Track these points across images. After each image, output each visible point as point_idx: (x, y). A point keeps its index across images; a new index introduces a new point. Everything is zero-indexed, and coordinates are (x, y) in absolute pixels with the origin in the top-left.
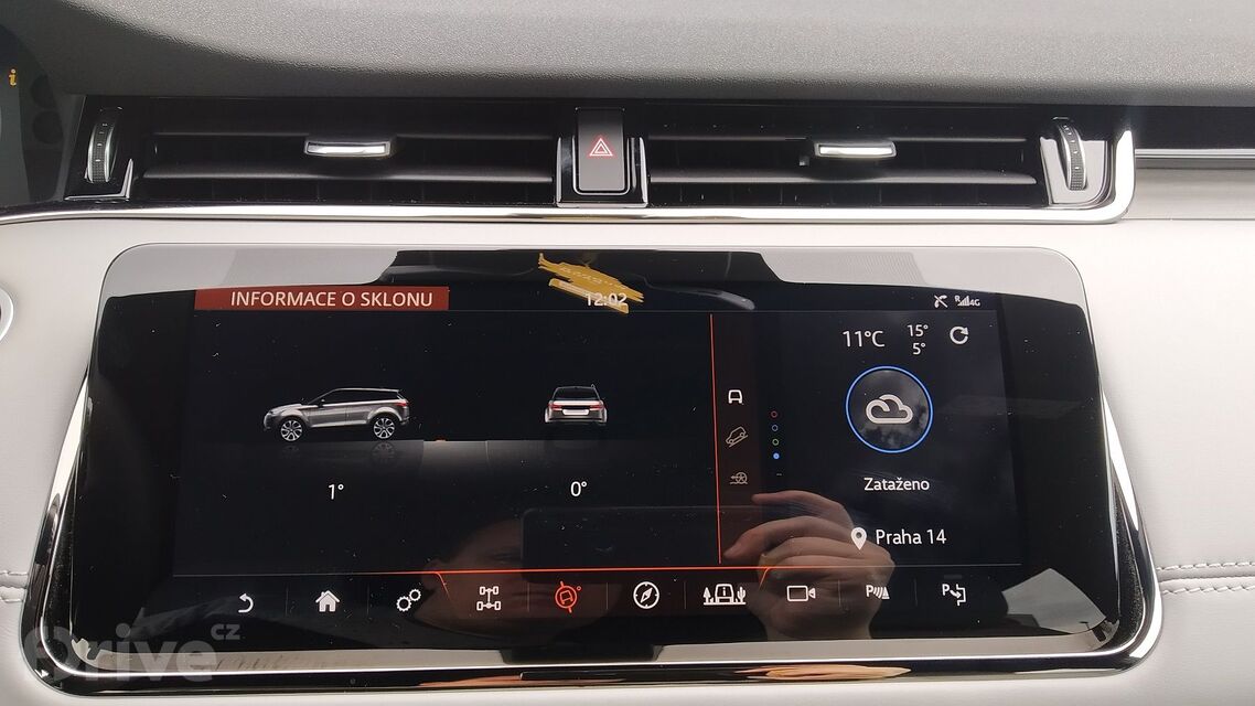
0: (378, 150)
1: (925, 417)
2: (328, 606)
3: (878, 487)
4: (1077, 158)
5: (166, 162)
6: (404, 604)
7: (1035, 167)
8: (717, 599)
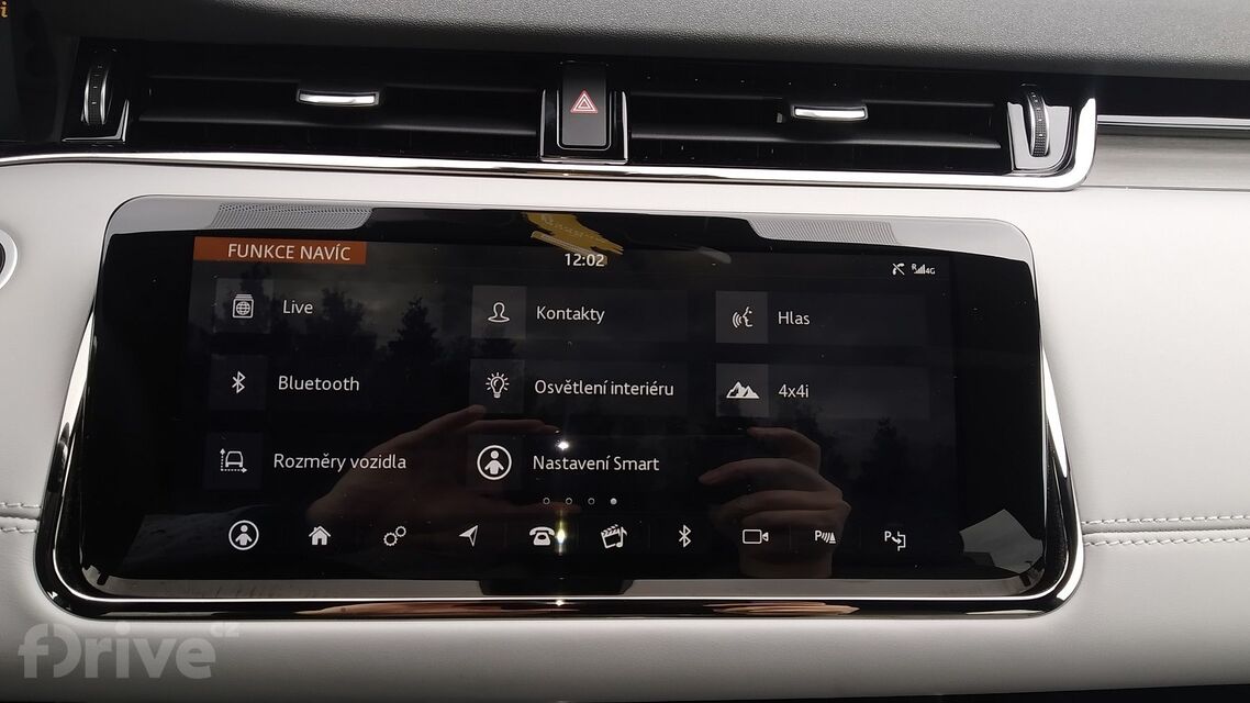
0: (368, 100)
2: (320, 540)
4: (1041, 126)
5: (160, 105)
6: (391, 539)
7: (1002, 133)
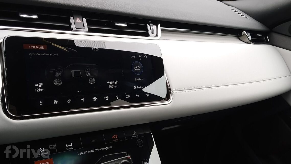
1: (142, 69)
2: (56, 103)
3: (137, 80)
4: (153, 29)
6: (69, 101)
7: (147, 30)
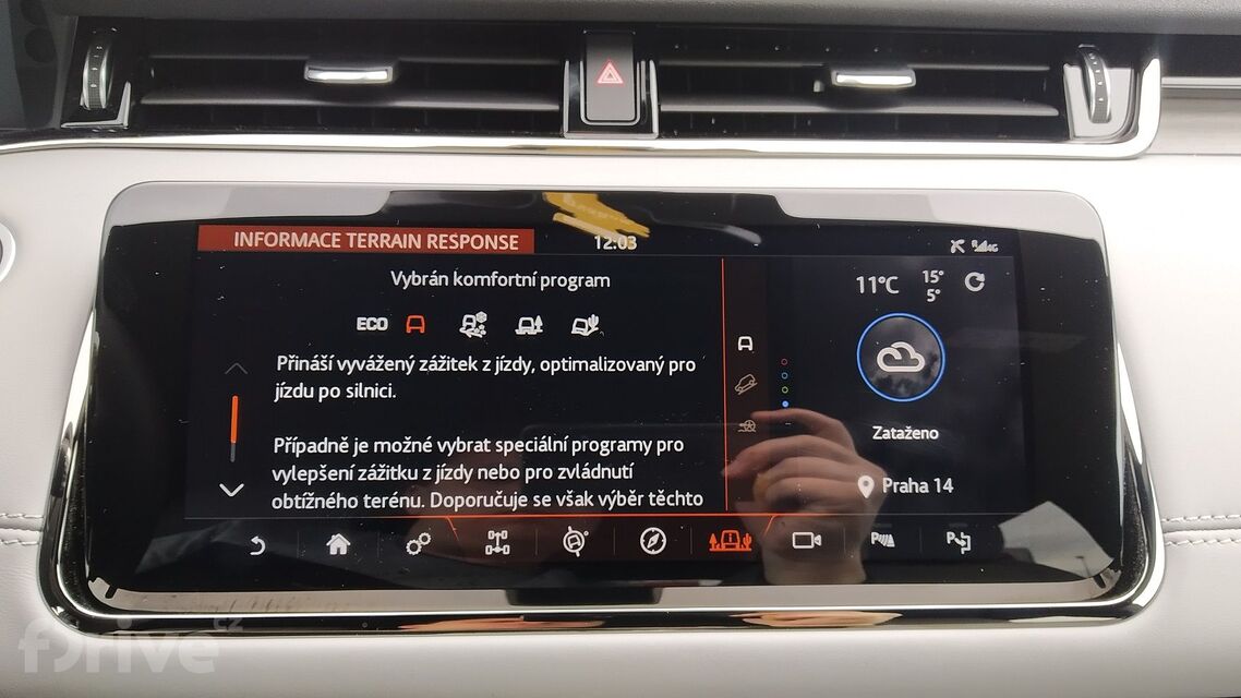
0: (380, 75)
1: (937, 365)
2: (339, 550)
3: (886, 436)
4: (1102, 90)
5: (162, 87)
6: (414, 547)
7: (1058, 97)
8: (723, 545)
